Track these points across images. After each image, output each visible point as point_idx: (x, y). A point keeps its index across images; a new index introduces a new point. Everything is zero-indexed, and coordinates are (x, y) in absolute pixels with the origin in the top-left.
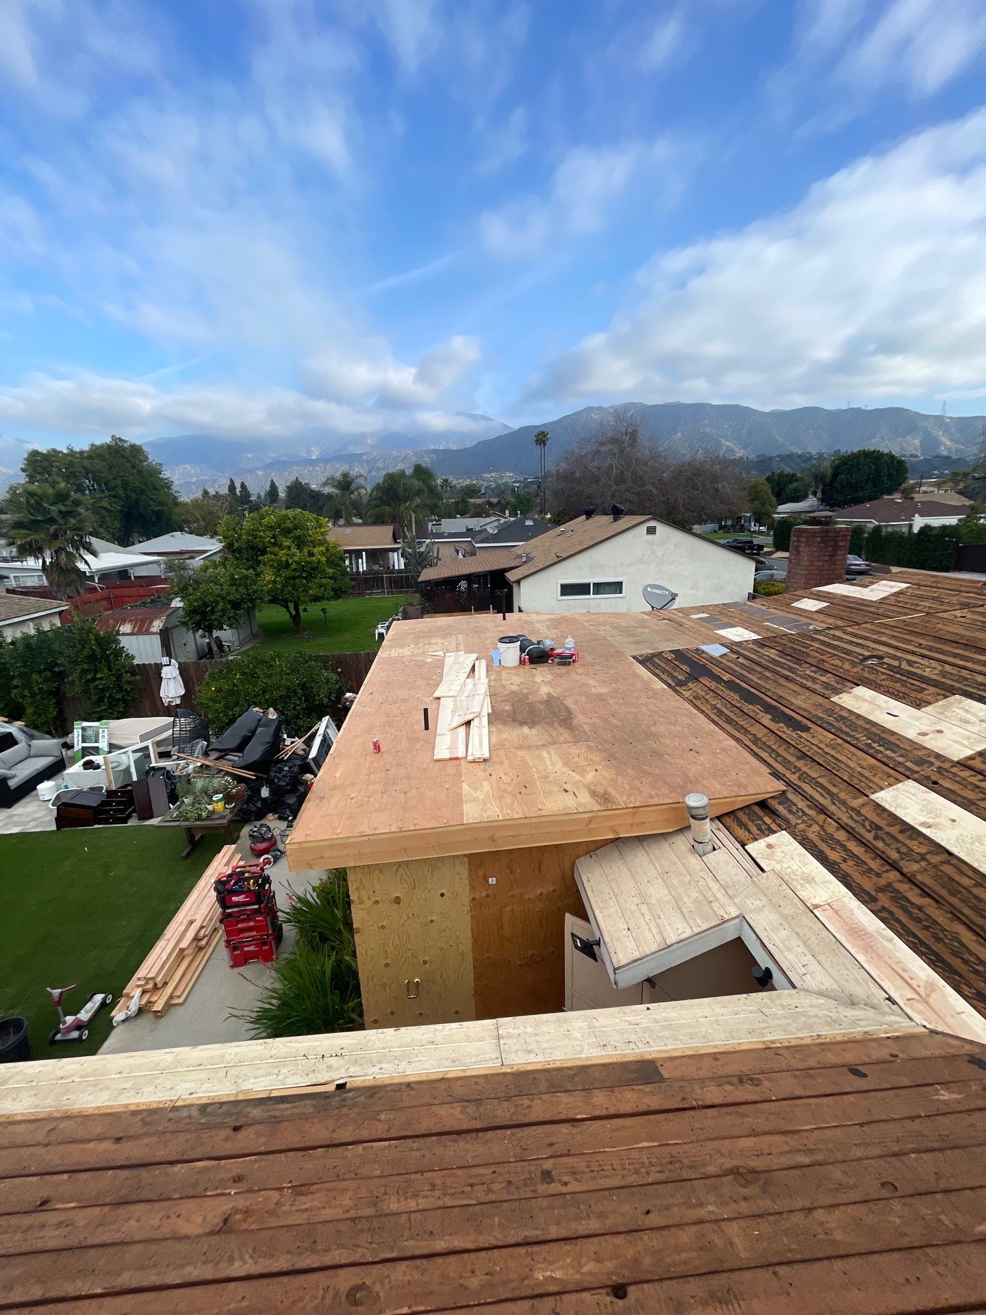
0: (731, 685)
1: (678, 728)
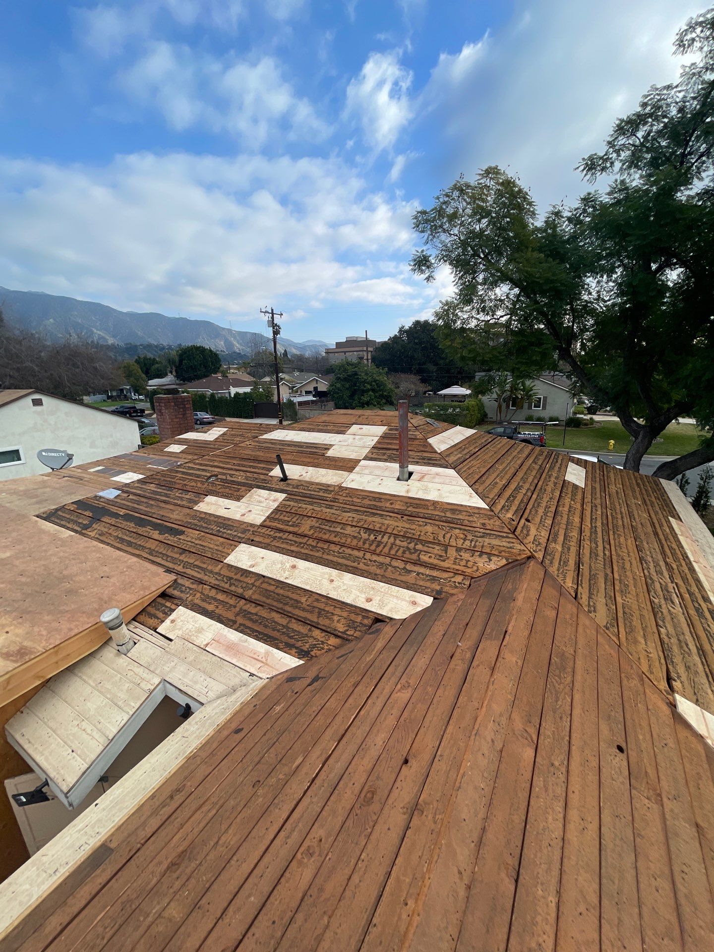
0: (127, 518)
1: (89, 564)
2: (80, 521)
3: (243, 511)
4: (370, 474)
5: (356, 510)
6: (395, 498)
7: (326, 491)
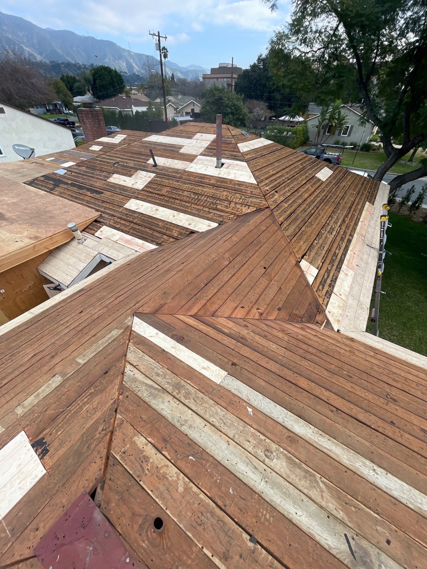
0: (73, 185)
1: (57, 206)
2: (48, 186)
3: (133, 183)
4: (202, 164)
5: (191, 183)
6: (212, 178)
7: (177, 173)
